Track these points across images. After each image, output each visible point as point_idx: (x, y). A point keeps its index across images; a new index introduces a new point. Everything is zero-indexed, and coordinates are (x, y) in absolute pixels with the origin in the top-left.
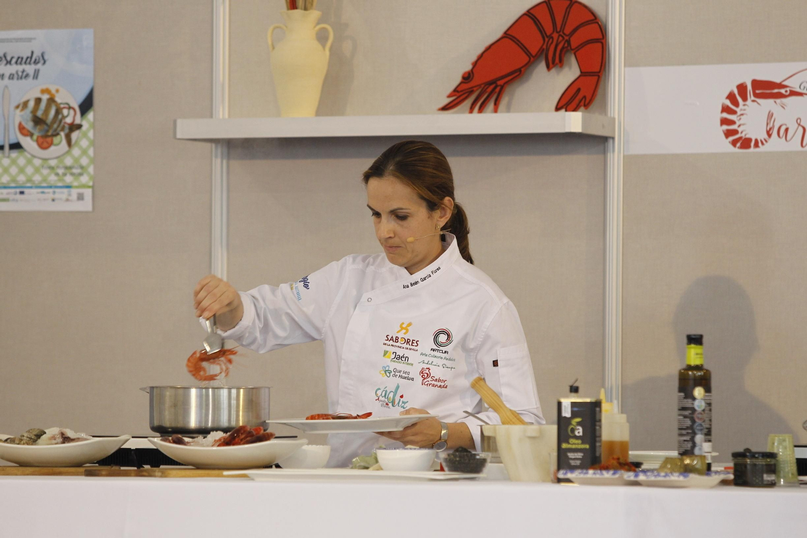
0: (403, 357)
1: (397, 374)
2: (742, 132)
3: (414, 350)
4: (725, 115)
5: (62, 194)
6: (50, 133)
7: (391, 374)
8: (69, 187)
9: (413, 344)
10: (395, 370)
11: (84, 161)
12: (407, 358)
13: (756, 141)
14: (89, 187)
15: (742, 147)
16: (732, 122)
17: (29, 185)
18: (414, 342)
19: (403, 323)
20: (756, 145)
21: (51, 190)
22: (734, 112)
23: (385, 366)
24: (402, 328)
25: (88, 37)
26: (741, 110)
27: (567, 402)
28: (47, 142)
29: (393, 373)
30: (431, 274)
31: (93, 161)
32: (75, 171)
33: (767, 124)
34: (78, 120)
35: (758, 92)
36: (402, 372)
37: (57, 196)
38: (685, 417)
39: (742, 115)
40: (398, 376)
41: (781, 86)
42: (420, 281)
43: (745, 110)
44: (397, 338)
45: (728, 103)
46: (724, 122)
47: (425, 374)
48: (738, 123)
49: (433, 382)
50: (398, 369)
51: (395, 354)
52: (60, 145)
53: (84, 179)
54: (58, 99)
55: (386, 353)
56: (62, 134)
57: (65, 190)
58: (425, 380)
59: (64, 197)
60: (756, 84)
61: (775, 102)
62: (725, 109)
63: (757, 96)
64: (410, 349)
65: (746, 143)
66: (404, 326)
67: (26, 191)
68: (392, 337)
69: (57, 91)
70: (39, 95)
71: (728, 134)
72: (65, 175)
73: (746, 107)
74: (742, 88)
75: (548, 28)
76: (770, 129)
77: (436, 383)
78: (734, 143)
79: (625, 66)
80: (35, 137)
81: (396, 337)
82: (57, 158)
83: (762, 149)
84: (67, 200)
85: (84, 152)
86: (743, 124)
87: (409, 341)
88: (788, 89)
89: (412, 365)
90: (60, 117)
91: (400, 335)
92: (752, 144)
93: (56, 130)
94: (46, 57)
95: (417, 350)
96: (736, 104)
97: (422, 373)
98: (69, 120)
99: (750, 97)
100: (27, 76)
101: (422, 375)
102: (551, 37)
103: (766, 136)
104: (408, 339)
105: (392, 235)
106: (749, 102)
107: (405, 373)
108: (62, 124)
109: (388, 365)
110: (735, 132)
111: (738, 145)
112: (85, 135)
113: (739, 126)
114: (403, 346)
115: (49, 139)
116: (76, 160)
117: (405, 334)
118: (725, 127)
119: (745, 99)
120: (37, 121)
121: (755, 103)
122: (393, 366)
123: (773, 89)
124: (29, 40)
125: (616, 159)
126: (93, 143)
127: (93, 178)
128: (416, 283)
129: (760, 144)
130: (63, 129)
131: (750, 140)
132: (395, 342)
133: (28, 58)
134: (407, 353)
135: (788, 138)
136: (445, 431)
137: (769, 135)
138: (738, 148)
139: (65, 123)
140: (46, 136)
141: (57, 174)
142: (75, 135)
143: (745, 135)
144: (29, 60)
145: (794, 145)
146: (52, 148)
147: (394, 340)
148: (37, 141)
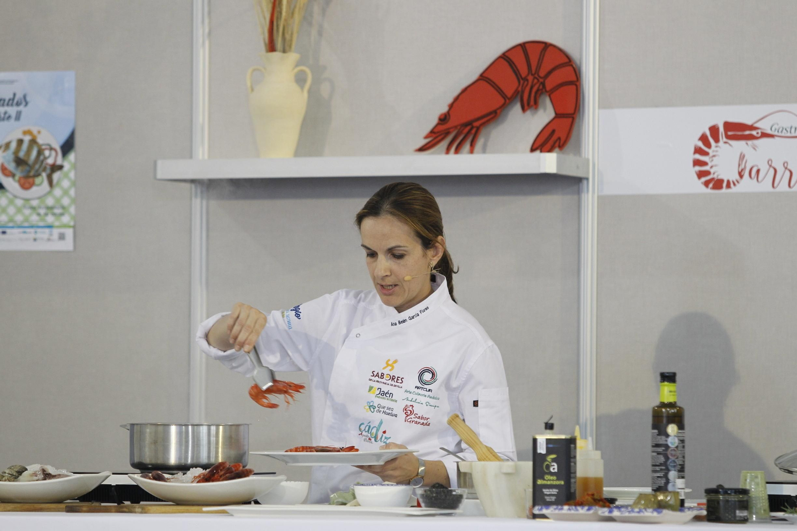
0: (387, 393)
1: (380, 409)
2: (714, 174)
3: (398, 386)
4: (698, 156)
5: (44, 234)
6: (32, 173)
7: (375, 410)
8: (50, 227)
9: (398, 381)
10: (379, 406)
11: (66, 201)
12: (391, 395)
13: (728, 182)
14: (69, 227)
15: (715, 187)
16: (704, 164)
17: (11, 225)
18: (399, 379)
19: (389, 360)
20: (728, 186)
21: (32, 230)
22: (706, 154)
23: (370, 401)
24: (388, 365)
25: (69, 79)
26: (713, 151)
27: (542, 439)
28: (29, 183)
29: (377, 408)
30: (419, 313)
31: (74, 201)
32: (57, 211)
33: (739, 165)
34: (59, 161)
35: (730, 133)
36: (386, 408)
37: (38, 236)
38: (659, 453)
39: (714, 156)
40: (382, 412)
41: (752, 128)
42: (408, 319)
43: (717, 151)
44: (383, 375)
45: (700, 144)
46: (697, 163)
47: (408, 412)
48: (710, 164)
49: (416, 420)
50: (383, 405)
51: (379, 390)
52: (41, 186)
53: (66, 219)
54: (40, 141)
55: (371, 388)
56: (44, 175)
57: (47, 230)
58: (408, 417)
59: (46, 236)
60: (728, 126)
61: (747, 144)
62: (698, 151)
63: (728, 137)
64: (395, 386)
65: (718, 184)
66: (390, 363)
67: (8, 230)
68: (378, 373)
69: (39, 132)
70: (20, 136)
71: (701, 175)
72: (46, 214)
73: (718, 149)
74: (714, 130)
75: (524, 71)
76: (742, 170)
77: (418, 420)
78: (706, 184)
79: (599, 108)
80: (17, 178)
81: (382, 373)
82: (39, 198)
83: (734, 189)
84: (49, 240)
85: (66, 192)
86: (716, 166)
87: (394, 377)
88: (759, 131)
89: (396, 401)
90: (42, 158)
91: (386, 372)
92: (725, 185)
93: (37, 171)
94: (28, 99)
95: (401, 387)
96: (708, 145)
97: (406, 410)
98: (50, 161)
99: (722, 138)
100: (9, 117)
101: (405, 411)
102: (526, 79)
103: (738, 177)
104: (393, 376)
105: (388, 273)
106: (721, 143)
107: (389, 409)
108: (44, 165)
109: (372, 400)
110: (707, 173)
111: (711, 185)
112: (66, 175)
113: (711, 167)
114: (388, 382)
115: (31, 180)
116: (58, 200)
117: (390, 370)
118: (698, 168)
119: (717, 140)
120: (19, 162)
121: (727, 145)
122: (377, 401)
123: (745, 130)
124: (12, 82)
125: (590, 200)
126: (74, 184)
127: (74, 218)
128: (404, 321)
129: (732, 185)
130: (44, 170)
131: (721, 181)
132: (381, 378)
133: (10, 100)
134: (392, 390)
135: (760, 179)
136: (423, 468)
137: (741, 176)
138: (711, 188)
139: (47, 164)
140: (27, 177)
141: (39, 214)
142: (56, 176)
143: (718, 176)
144: (11, 102)
145: (765, 186)
146: (34, 189)
147: (380, 377)
148: (19, 181)
